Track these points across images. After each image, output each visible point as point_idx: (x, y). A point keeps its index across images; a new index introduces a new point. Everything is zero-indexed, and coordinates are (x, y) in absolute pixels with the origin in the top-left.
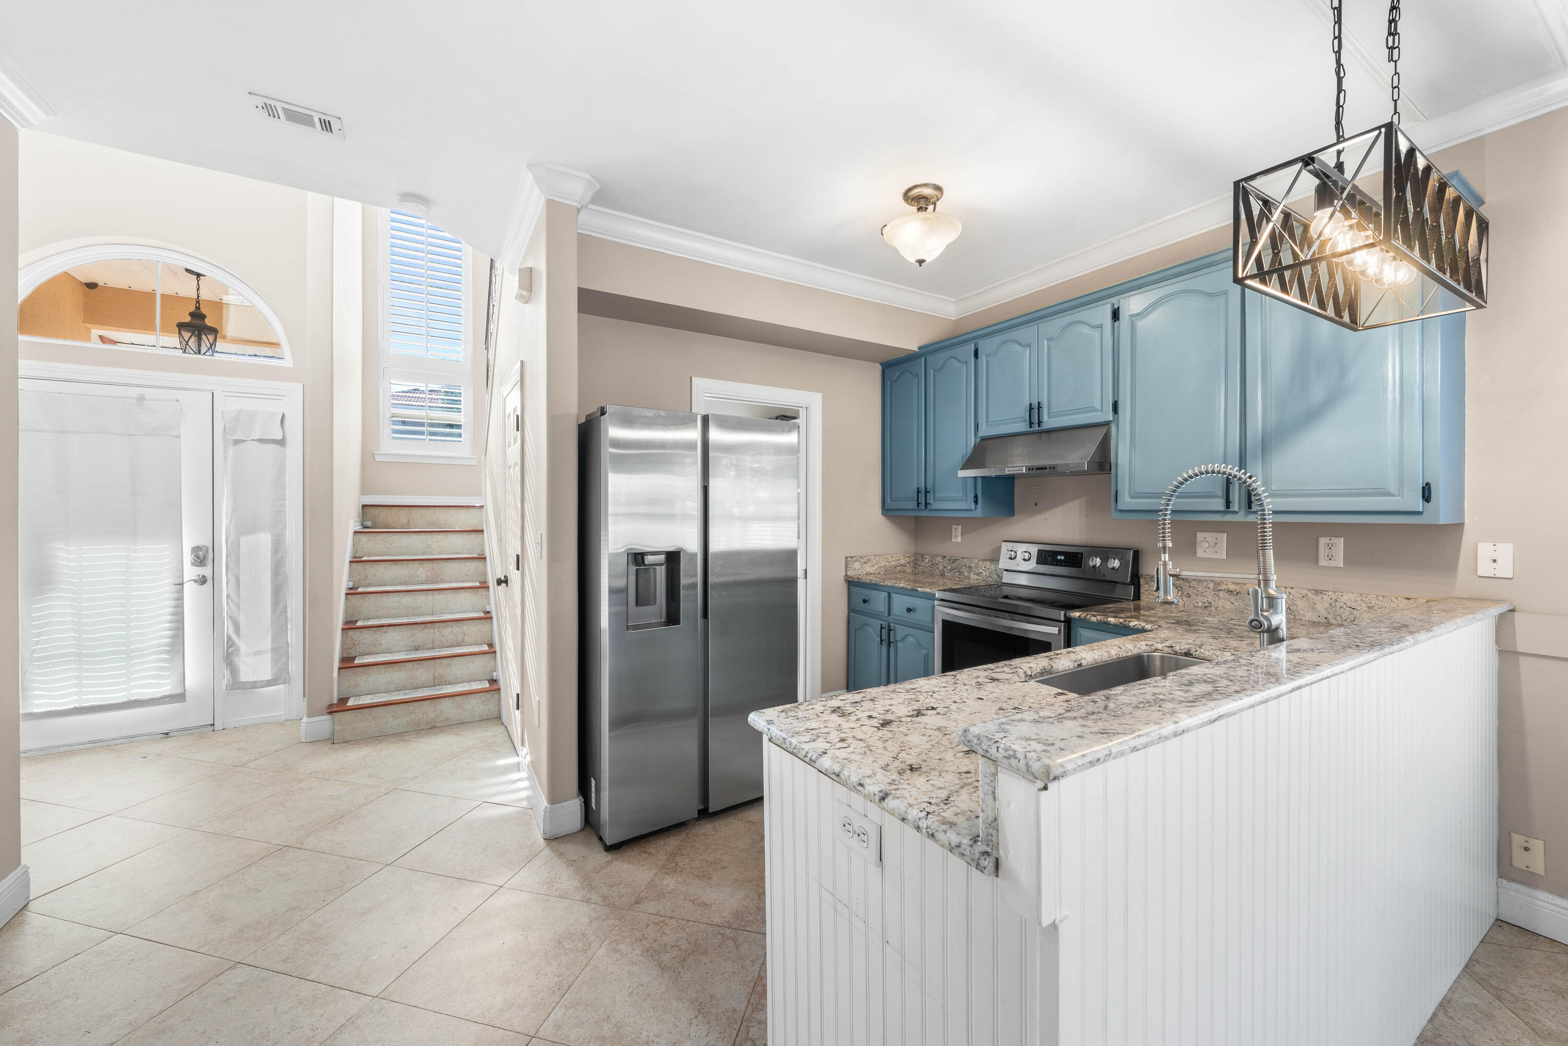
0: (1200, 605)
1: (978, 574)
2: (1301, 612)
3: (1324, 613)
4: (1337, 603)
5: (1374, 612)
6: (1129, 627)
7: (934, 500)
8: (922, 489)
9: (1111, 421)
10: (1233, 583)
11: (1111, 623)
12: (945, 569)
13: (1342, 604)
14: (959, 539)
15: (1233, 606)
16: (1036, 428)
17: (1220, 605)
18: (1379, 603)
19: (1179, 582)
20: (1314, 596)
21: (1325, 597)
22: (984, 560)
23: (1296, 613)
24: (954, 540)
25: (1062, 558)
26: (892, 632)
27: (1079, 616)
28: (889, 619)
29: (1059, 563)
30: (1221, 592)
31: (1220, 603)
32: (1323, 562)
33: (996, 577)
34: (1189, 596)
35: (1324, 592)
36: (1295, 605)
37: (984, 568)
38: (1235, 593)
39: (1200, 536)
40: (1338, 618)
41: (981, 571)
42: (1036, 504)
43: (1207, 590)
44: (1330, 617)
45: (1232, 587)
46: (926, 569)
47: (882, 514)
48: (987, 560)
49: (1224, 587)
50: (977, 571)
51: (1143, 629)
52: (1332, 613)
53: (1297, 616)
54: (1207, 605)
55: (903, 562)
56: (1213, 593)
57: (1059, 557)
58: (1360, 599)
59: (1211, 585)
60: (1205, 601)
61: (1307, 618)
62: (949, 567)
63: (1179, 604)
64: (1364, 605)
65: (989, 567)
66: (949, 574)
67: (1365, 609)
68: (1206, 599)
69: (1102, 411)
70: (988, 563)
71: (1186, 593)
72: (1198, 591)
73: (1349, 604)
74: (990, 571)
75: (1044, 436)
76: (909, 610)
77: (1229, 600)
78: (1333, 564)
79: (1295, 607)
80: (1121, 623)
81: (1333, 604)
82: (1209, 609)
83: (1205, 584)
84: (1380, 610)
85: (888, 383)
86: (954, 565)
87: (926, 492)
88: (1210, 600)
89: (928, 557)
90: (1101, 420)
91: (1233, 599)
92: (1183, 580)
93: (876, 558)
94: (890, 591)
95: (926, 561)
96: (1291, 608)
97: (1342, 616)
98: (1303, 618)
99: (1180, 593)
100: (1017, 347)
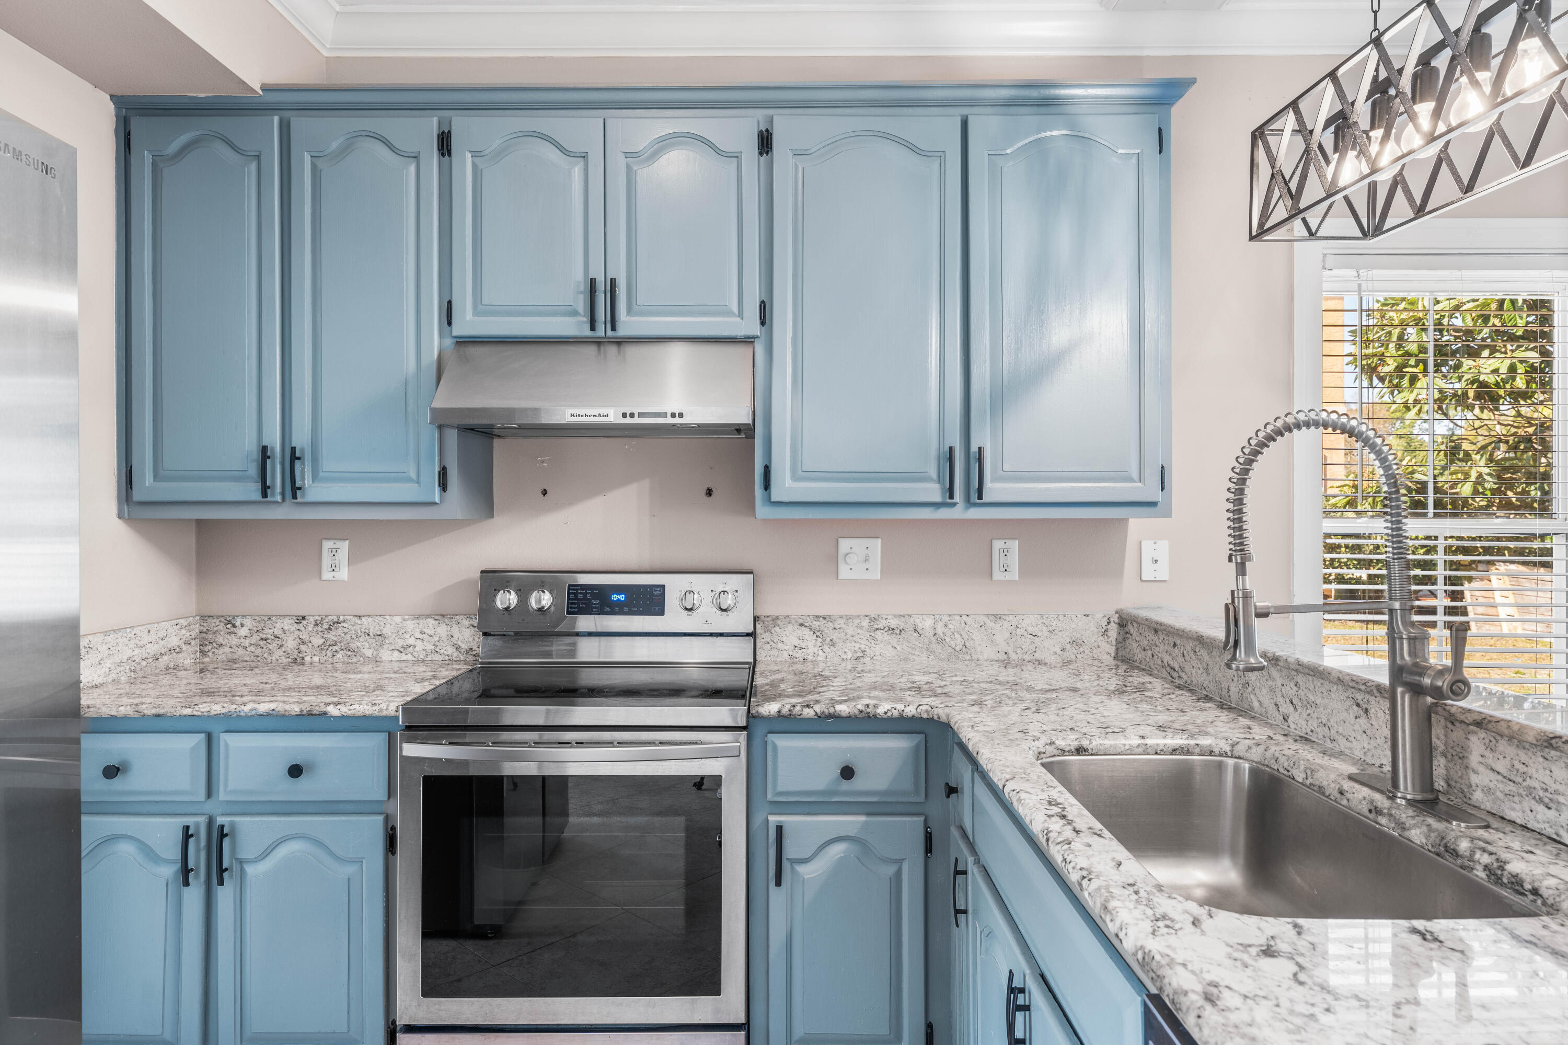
0: (849, 655)
1: (403, 649)
2: (979, 648)
3: (1004, 647)
4: (1018, 630)
5: (1055, 637)
6: (875, 716)
7: (315, 477)
8: (273, 449)
9: (757, 337)
10: (895, 616)
11: (843, 714)
12: (303, 648)
13: (1022, 631)
14: (343, 573)
15: (894, 652)
16: (600, 332)
17: (878, 653)
18: (1059, 624)
19: (818, 623)
20: (992, 624)
21: (1005, 623)
22: (419, 617)
23: (973, 650)
24: (327, 575)
25: (622, 597)
26: (226, 841)
27: (779, 712)
28: (210, 807)
29: (617, 609)
30: (878, 632)
31: (878, 650)
32: (998, 575)
33: (450, 650)
34: (833, 644)
35: (1004, 617)
36: (972, 639)
37: (418, 635)
38: (898, 632)
39: (845, 545)
40: (1019, 651)
41: (411, 641)
42: (545, 492)
43: (859, 631)
44: (1010, 651)
45: (894, 623)
46: (241, 652)
47: (120, 516)
48: (428, 616)
49: (882, 623)
50: (401, 643)
51: (901, 715)
52: (1012, 646)
53: (973, 655)
54: (860, 654)
55: (174, 642)
56: (868, 634)
57: (615, 597)
58: (1041, 621)
59: (865, 623)
60: (857, 649)
61: (986, 656)
62: (317, 641)
63: (819, 659)
64: (1045, 629)
65: (431, 633)
66: (316, 659)
67: (1047, 634)
68: (857, 646)
69: (741, 314)
70: (431, 621)
71: (828, 639)
72: (846, 634)
73: (1031, 630)
74: (436, 638)
75: (612, 350)
76: (295, 771)
77: (889, 643)
78: (1009, 577)
79: (972, 642)
80: (861, 712)
81: (1014, 633)
82: (863, 660)
83: (857, 621)
84: (1060, 634)
85: (144, 161)
86: (332, 636)
87: (294, 457)
88: (863, 647)
89: (248, 622)
90: (740, 332)
91: (894, 640)
92: (824, 618)
93: (109, 639)
94: (210, 727)
95: (243, 632)
96: (967, 644)
97: (1023, 647)
98: (981, 658)
99: (820, 640)
100: (552, 154)
